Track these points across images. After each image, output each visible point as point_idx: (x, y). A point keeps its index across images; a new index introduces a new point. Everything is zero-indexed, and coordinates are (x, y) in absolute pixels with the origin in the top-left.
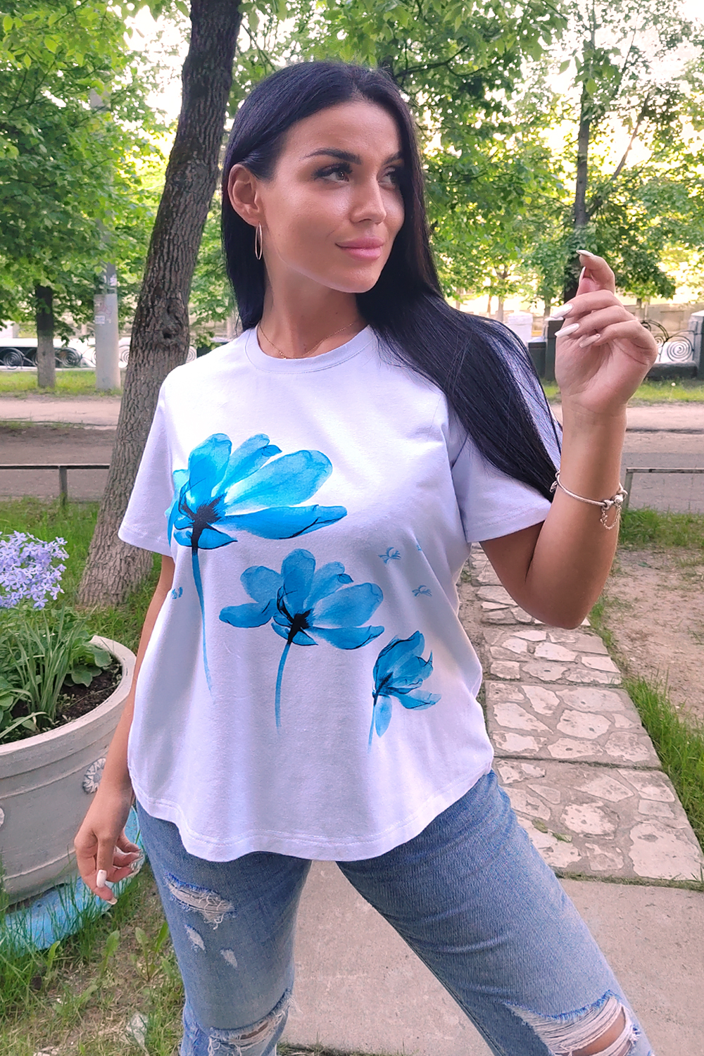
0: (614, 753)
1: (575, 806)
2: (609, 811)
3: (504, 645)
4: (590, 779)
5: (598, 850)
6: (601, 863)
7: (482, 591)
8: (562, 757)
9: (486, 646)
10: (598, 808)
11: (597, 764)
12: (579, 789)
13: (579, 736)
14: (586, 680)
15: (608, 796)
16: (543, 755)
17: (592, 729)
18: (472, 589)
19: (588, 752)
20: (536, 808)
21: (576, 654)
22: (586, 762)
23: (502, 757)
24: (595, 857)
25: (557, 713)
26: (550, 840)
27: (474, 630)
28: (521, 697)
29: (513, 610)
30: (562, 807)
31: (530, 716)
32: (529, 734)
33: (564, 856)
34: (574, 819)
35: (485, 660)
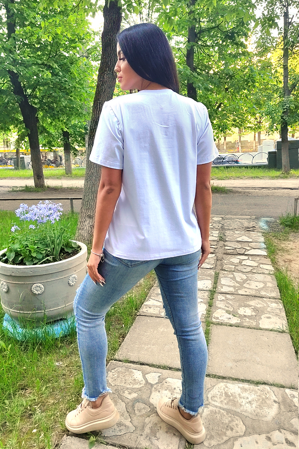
0: (263, 293)
1: (243, 308)
2: (255, 309)
3: (230, 260)
4: (251, 300)
5: (247, 320)
6: (248, 324)
7: (225, 243)
8: (242, 294)
9: (223, 261)
10: (252, 309)
11: (255, 296)
12: (246, 303)
13: (251, 288)
14: (259, 272)
15: (257, 305)
16: (235, 293)
17: (257, 286)
18: (223, 243)
19: (253, 293)
20: (228, 307)
21: (258, 264)
22: (251, 296)
23: (220, 293)
24: (246, 322)
25: (245, 281)
26: (231, 316)
27: (220, 255)
28: (232, 276)
29: (237, 250)
30: (238, 308)
31: (234, 282)
32: (232, 287)
33: (235, 321)
34: (241, 311)
35: (222, 265)
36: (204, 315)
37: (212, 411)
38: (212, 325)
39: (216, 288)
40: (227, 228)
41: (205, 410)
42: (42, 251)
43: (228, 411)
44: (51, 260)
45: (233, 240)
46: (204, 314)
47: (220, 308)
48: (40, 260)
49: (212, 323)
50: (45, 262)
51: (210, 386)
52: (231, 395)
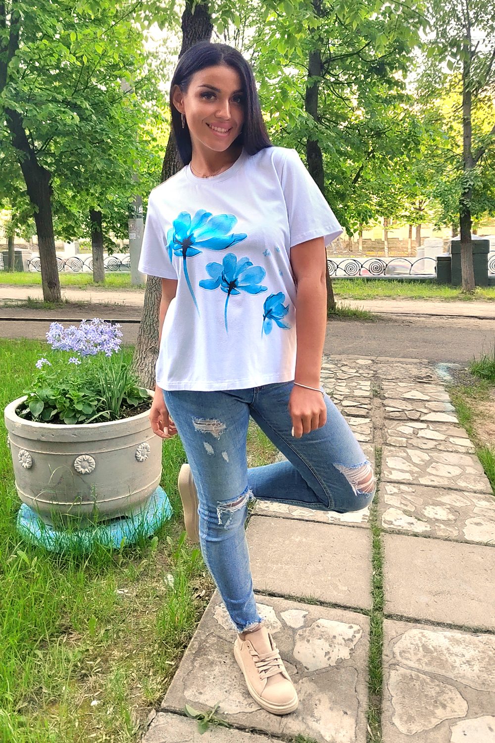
0: (462, 484)
1: (431, 507)
2: (453, 510)
3: (397, 429)
4: (443, 495)
5: (442, 526)
6: (443, 532)
7: (386, 402)
8: (427, 484)
9: (386, 430)
10: (447, 508)
11: (450, 489)
12: (435, 499)
13: (440, 475)
14: (450, 450)
16: (415, 482)
17: (449, 473)
18: (381, 401)
19: (445, 483)
20: (406, 505)
21: (445, 436)
22: (443, 488)
23: (388, 482)
24: (440, 530)
25: (428, 463)
26: (412, 520)
27: (379, 422)
28: (405, 454)
29: (406, 412)
30: (423, 506)
31: (410, 464)
32: (407, 472)
33: (420, 527)
34: (430, 512)
35: (383, 436)
36: (367, 518)
37: (404, 676)
38: (383, 533)
39: (380, 474)
40: (384, 377)
41: (393, 673)
42: (91, 401)
43: (434, 677)
44: (108, 416)
45: (397, 397)
46: (367, 516)
47: (393, 506)
48: (88, 416)
49: (383, 531)
50: (96, 421)
51: (394, 634)
52: (433, 649)
